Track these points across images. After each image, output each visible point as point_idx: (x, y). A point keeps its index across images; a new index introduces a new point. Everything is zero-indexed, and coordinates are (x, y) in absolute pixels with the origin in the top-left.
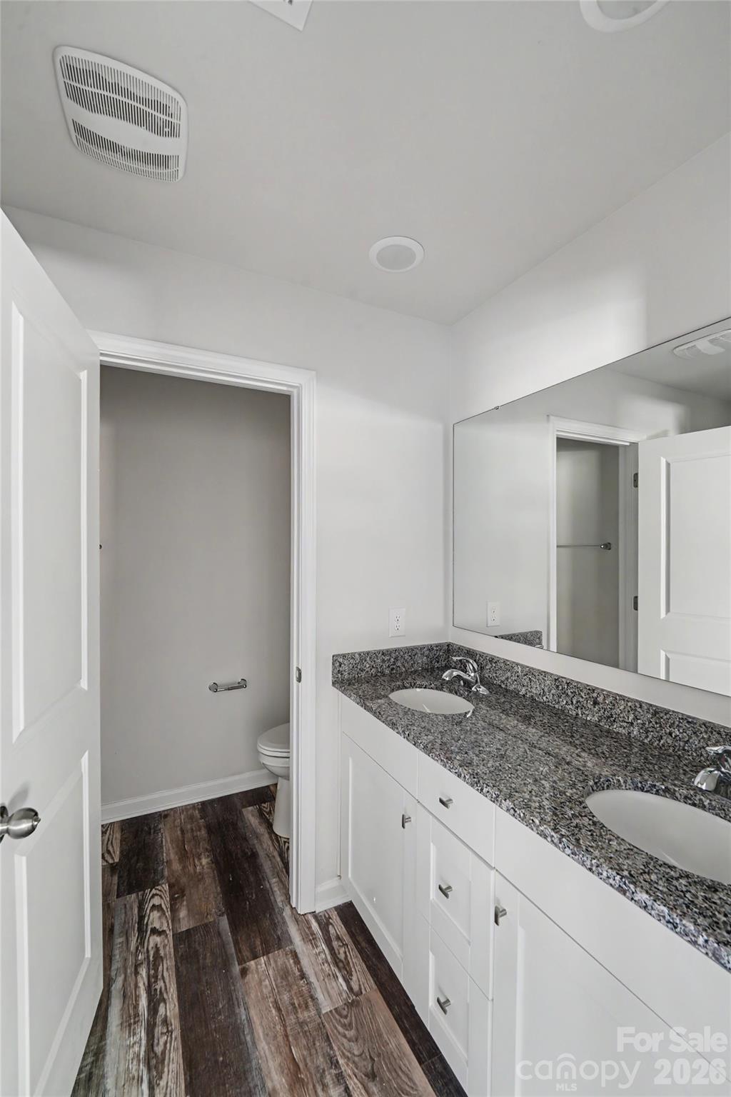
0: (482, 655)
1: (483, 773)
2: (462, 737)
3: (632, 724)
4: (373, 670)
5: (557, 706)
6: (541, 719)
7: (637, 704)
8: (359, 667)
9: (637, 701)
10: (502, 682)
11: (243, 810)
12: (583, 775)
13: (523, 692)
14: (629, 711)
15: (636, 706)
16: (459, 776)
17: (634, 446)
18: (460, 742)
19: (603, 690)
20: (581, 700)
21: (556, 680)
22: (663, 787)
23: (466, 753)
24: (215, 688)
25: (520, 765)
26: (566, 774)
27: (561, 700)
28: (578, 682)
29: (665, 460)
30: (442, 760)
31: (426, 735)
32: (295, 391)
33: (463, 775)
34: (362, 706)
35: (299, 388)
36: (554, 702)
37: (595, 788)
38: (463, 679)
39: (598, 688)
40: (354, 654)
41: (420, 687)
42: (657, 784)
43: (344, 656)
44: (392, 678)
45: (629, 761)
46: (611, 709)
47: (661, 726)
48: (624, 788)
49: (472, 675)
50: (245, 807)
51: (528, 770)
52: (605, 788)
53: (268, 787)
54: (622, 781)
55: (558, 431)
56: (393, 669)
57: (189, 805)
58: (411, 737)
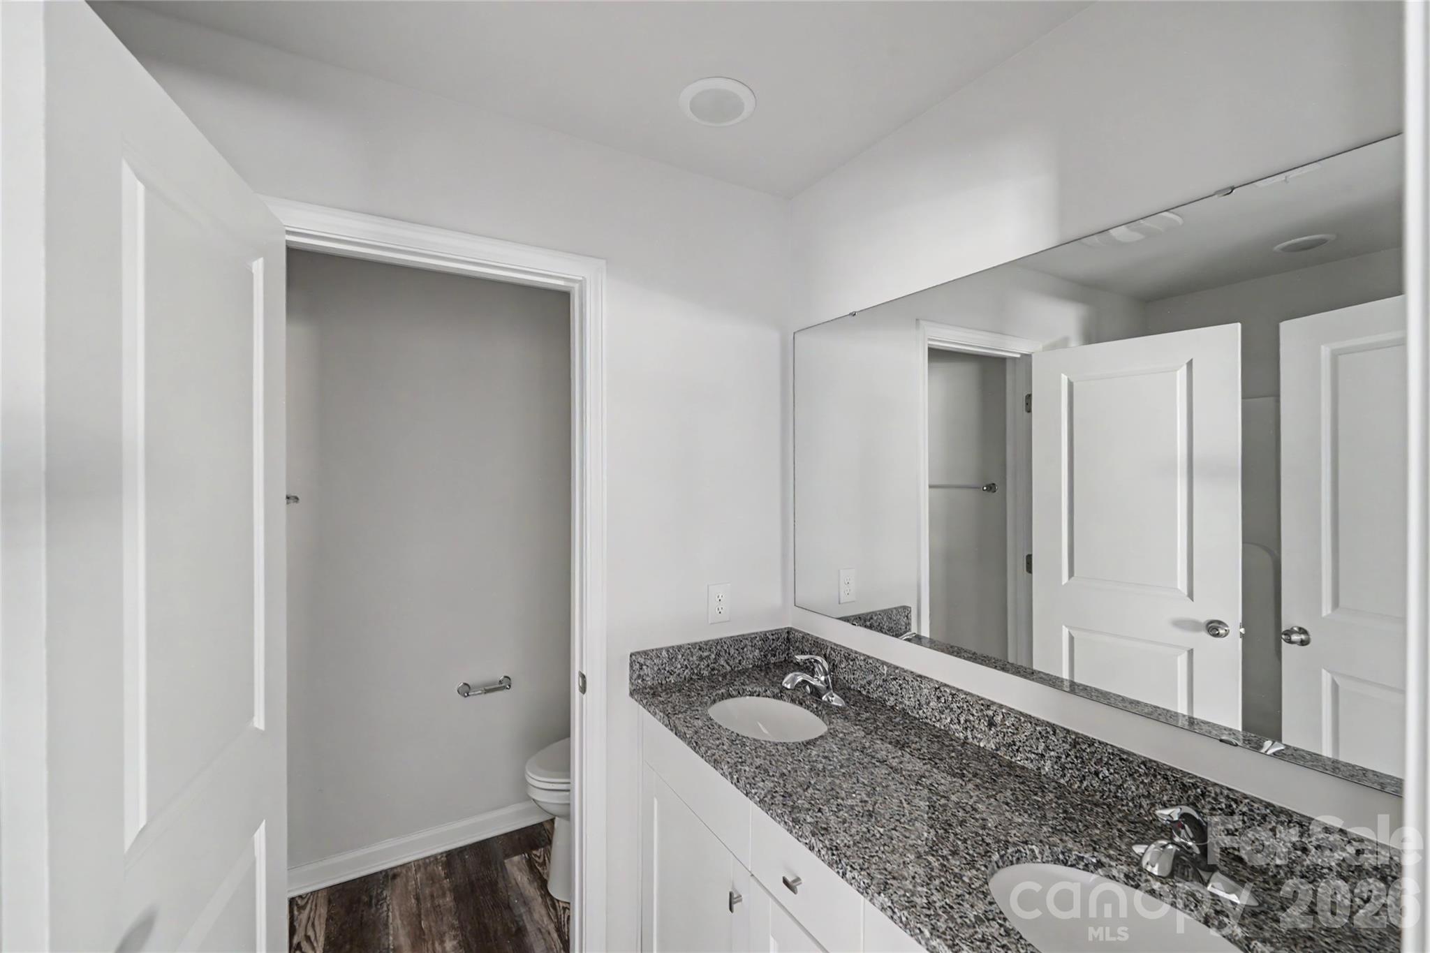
0: (836, 648)
1: (845, 845)
2: (812, 782)
3: (1042, 756)
4: (687, 671)
5: (938, 725)
6: (918, 746)
7: (1049, 729)
8: (667, 669)
9: (1049, 724)
10: (863, 687)
11: (506, 861)
12: (984, 845)
13: (891, 703)
14: (1038, 739)
15: (1048, 732)
16: (811, 848)
17: (1027, 358)
18: (811, 790)
19: (1001, 706)
20: (972, 718)
21: (936, 689)
22: (1094, 860)
23: (820, 810)
24: (466, 690)
25: (894, 829)
26: (959, 843)
27: (943, 716)
28: (967, 694)
29: (1066, 377)
30: (785, 823)
31: (763, 781)
32: (577, 286)
33: (816, 849)
34: (672, 730)
35: (582, 283)
36: (934, 719)
37: (1001, 864)
38: (811, 686)
39: (994, 703)
40: (660, 650)
41: (752, 694)
42: (1086, 856)
43: (646, 653)
44: (713, 681)
45: (1044, 817)
46: (1013, 734)
47: (1083, 762)
48: (1039, 860)
49: (823, 678)
50: (507, 856)
51: (906, 837)
52: (1015, 861)
53: (541, 824)
54: (1037, 851)
55: (929, 339)
56: (713, 669)
57: (428, 857)
58: (742, 782)
